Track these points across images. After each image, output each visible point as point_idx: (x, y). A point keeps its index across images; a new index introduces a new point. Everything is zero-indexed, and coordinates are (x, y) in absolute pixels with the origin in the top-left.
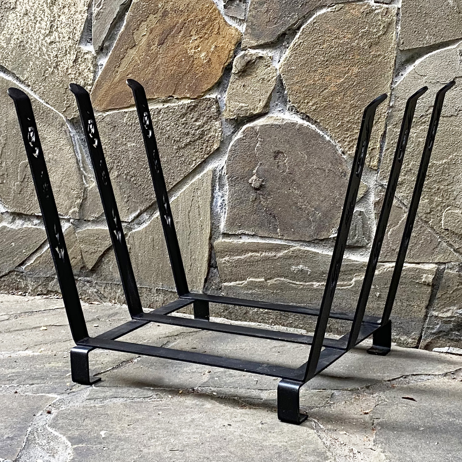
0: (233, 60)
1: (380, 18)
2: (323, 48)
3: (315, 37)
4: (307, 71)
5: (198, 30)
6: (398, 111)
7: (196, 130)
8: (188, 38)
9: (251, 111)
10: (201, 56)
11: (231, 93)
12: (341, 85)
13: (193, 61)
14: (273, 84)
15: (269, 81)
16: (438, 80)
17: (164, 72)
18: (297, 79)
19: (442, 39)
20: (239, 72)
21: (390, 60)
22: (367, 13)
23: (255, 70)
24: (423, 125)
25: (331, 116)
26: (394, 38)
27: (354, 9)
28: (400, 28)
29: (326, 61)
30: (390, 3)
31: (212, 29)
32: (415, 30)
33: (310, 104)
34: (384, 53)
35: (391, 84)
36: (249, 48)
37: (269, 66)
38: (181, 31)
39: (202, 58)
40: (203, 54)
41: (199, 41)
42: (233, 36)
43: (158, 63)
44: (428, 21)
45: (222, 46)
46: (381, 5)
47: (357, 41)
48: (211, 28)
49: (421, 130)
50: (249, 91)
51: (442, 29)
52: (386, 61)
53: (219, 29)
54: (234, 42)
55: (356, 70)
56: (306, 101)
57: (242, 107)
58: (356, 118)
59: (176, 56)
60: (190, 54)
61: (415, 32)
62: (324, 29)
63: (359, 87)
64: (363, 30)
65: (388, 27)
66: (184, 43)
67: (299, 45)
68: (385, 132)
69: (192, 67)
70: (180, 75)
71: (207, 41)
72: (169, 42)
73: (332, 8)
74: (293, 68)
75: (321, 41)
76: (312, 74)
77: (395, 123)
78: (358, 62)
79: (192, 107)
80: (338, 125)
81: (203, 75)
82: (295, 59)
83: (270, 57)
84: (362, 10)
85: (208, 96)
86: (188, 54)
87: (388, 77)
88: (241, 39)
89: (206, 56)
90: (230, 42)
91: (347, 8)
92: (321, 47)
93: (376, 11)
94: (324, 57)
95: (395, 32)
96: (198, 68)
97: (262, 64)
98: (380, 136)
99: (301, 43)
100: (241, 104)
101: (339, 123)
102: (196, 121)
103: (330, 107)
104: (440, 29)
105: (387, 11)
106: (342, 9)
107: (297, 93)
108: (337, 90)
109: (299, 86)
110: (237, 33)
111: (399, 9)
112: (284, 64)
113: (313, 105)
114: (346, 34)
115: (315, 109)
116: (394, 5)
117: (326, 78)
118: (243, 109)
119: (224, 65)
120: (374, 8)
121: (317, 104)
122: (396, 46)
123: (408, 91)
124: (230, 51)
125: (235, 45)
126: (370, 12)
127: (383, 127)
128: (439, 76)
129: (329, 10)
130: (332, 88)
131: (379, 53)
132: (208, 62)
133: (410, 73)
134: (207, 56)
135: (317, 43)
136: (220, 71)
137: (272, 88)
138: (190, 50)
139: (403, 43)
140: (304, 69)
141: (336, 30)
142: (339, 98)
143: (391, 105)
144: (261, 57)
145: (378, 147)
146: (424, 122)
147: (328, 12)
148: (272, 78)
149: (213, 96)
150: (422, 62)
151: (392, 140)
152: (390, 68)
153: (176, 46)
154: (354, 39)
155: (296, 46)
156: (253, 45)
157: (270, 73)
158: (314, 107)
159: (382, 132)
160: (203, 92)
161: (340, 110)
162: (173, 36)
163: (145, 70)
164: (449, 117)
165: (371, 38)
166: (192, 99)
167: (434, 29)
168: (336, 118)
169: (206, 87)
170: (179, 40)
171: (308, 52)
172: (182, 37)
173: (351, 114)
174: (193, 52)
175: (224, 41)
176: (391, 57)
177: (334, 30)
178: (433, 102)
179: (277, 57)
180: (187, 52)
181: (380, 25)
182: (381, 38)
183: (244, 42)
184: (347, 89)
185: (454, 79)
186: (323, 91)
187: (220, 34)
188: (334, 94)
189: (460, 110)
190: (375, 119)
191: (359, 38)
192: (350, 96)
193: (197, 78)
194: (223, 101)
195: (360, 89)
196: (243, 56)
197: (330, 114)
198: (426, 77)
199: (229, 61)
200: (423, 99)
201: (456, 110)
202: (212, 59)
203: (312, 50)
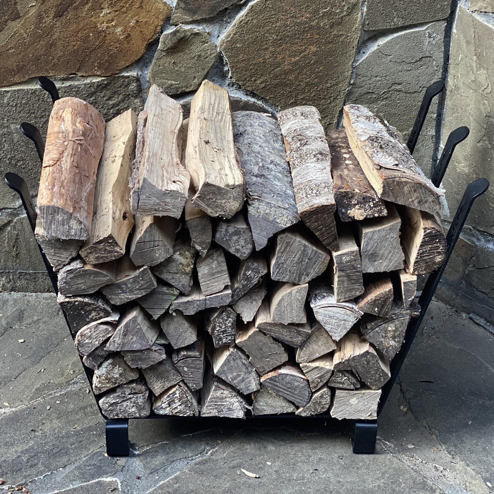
0: (160, 35)
2: (276, 27)
4: (255, 49)
5: (112, 3)
6: (359, 88)
7: (108, 109)
8: (98, 11)
9: (183, 89)
10: (117, 31)
11: (157, 70)
12: (296, 63)
13: (105, 36)
14: (211, 61)
15: (207, 58)
16: (404, 60)
17: (64, 47)
18: (243, 57)
19: (411, 21)
20: (168, 49)
21: (354, 40)
23: (189, 46)
24: (385, 100)
25: (283, 94)
26: (359, 19)
28: (365, 9)
29: (280, 40)
31: (132, 3)
32: (382, 12)
33: (259, 82)
34: (347, 34)
35: (353, 62)
36: (181, 23)
37: (207, 43)
38: (87, 3)
39: (118, 33)
40: (119, 30)
41: (113, 15)
42: (161, 11)
43: (54, 38)
44: (396, 4)
45: (145, 21)
47: (317, 20)
49: (382, 105)
50: (180, 67)
51: (412, 13)
52: (348, 40)
54: (161, 17)
55: (313, 49)
56: (253, 79)
57: (172, 85)
58: (312, 95)
59: (80, 30)
60: (101, 29)
62: (278, 8)
63: (317, 66)
64: (324, 11)
65: (353, 8)
66: (92, 16)
67: (247, 23)
69: (104, 43)
70: (86, 51)
71: (124, 15)
72: (70, 15)
74: (238, 45)
75: (274, 19)
76: (261, 52)
77: (355, 99)
78: (317, 42)
79: (103, 85)
80: (290, 102)
81: (119, 52)
82: (241, 37)
83: (208, 33)
85: (126, 74)
86: (98, 29)
87: (350, 56)
88: (170, 14)
89: (123, 32)
90: (157, 18)
92: (274, 26)
94: (277, 36)
95: (360, 14)
96: (112, 43)
97: (196, 40)
98: (338, 112)
99: (249, 20)
100: (169, 82)
101: (292, 101)
102: (107, 100)
103: (282, 85)
104: (409, 12)
107: (242, 70)
108: (291, 68)
109: (246, 64)
110: (166, 8)
112: (227, 41)
113: (262, 83)
114: (304, 13)
115: (264, 87)
117: (278, 56)
118: (173, 87)
119: (148, 41)
121: (266, 82)
122: (361, 27)
123: (370, 69)
124: (156, 27)
125: (163, 20)
127: (341, 104)
128: (405, 55)
130: (285, 66)
131: (341, 33)
132: (127, 37)
133: (374, 52)
134: (125, 31)
135: (268, 22)
136: (143, 48)
137: (211, 65)
138: (100, 24)
139: (368, 24)
140: (252, 47)
141: (292, 9)
142: (293, 76)
143: (352, 82)
144: (198, 33)
145: (334, 122)
146: (386, 98)
148: (211, 55)
149: (133, 73)
150: (388, 42)
152: (353, 48)
153: (80, 19)
154: (314, 18)
155: (242, 23)
156: (186, 20)
157: (208, 50)
158: (263, 85)
159: (341, 108)
160: (119, 70)
161: (294, 87)
162: (76, 8)
163: (35, 44)
164: (413, 93)
165: (333, 19)
166: (103, 77)
167: (403, 12)
168: (289, 95)
169: (123, 64)
170: (85, 13)
171: (258, 30)
172: (89, 10)
173: (307, 91)
174: (105, 27)
175: (148, 16)
176: (354, 37)
177: (290, 9)
178: (396, 79)
179: (216, 32)
180: (96, 26)
181: (344, 6)
182: (344, 18)
183: (174, 17)
184: (302, 68)
185: (420, 59)
186: (273, 69)
187: (143, 8)
188: (288, 72)
189: (424, 87)
190: (333, 96)
191: (319, 18)
192: (306, 74)
193: (111, 54)
194: (145, 78)
195: (318, 68)
196: (175, 33)
197: (282, 92)
198: (391, 57)
199: (155, 37)
200: (386, 76)
201: (420, 87)
202: (132, 34)
203: (263, 28)
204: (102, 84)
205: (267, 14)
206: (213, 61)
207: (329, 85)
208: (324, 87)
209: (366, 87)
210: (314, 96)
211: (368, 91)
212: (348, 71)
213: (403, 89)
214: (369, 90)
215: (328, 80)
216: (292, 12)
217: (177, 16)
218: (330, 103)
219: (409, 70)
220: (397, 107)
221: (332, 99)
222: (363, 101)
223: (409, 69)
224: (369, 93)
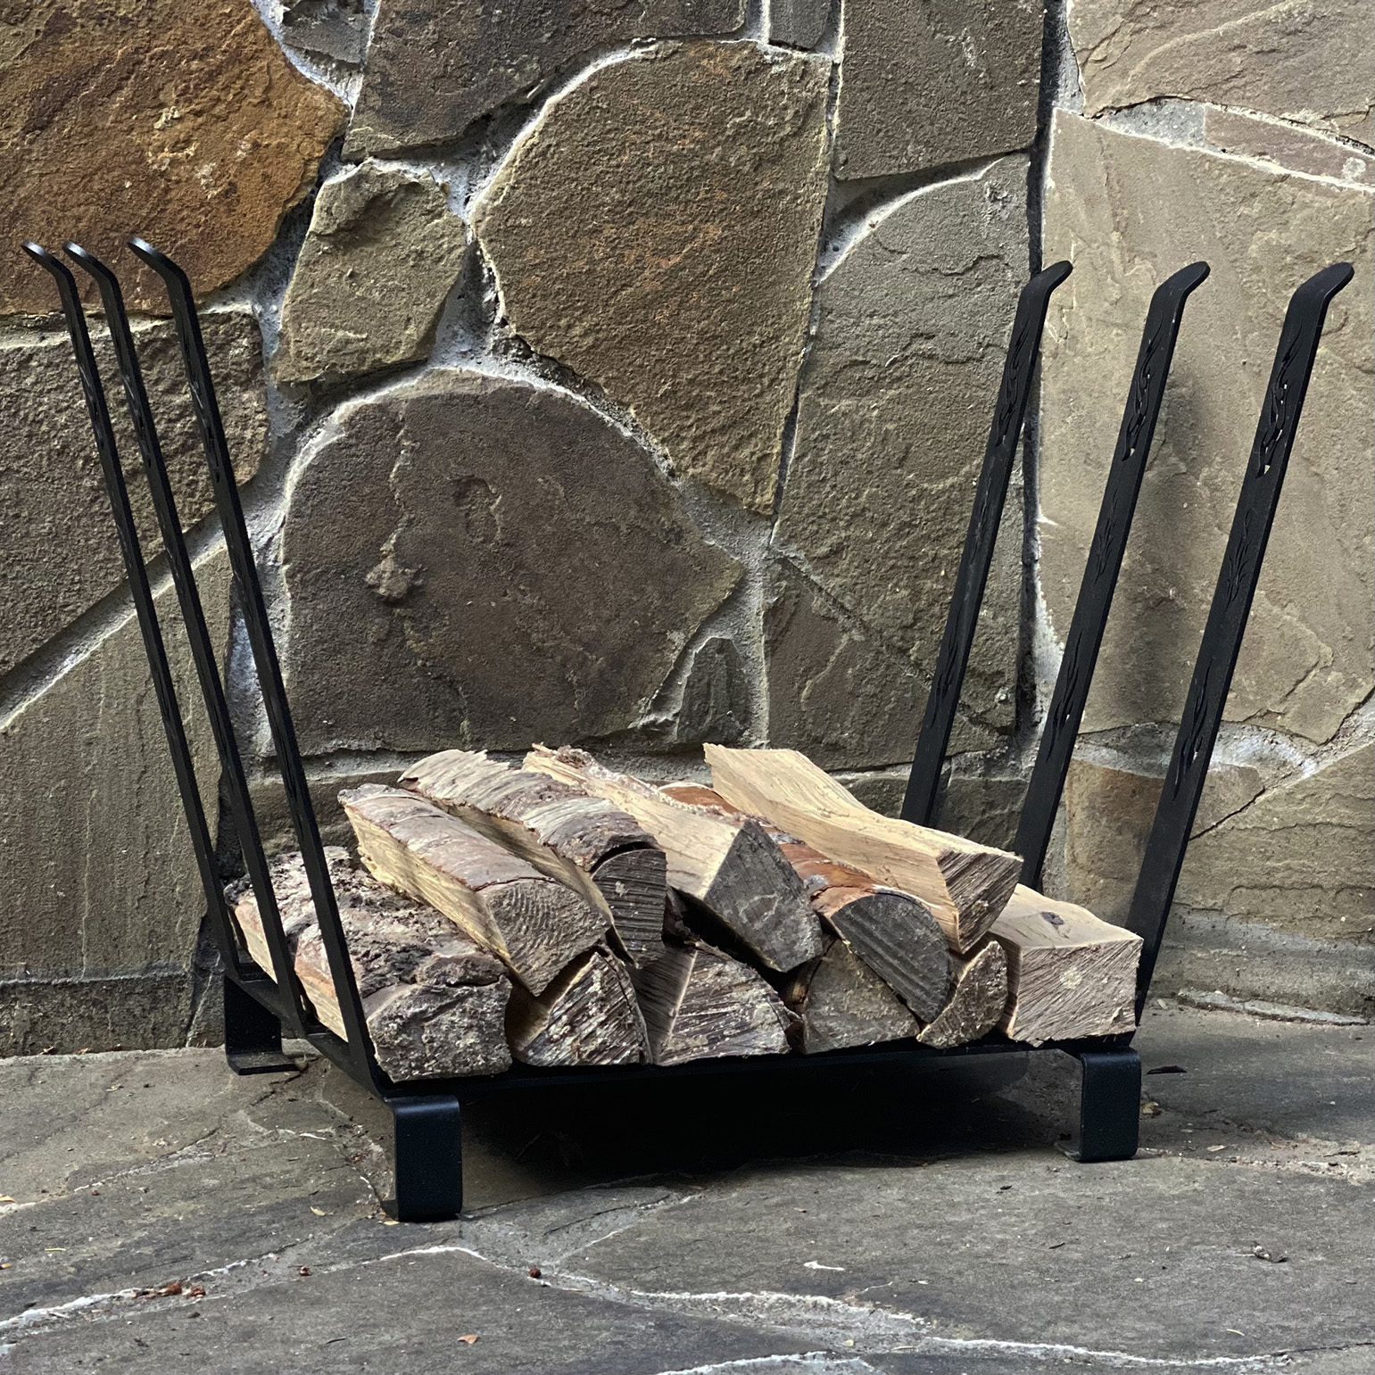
0: (315, 192)
1: (785, 87)
2: (618, 166)
3: (597, 131)
4: (567, 233)
5: (187, 87)
6: (831, 348)
7: (170, 421)
8: (149, 112)
9: (378, 356)
10: (198, 175)
11: (305, 296)
12: (672, 274)
13: (167, 190)
14: (452, 269)
15: (441, 259)
16: (936, 265)
17: (49, 223)
18: (536, 257)
19: (947, 154)
20: (339, 230)
21: (812, 206)
22: (750, 72)
23: (391, 225)
24: (895, 386)
25: (641, 366)
26: (823, 146)
27: (711, 56)
28: (836, 120)
29: (630, 205)
30: (812, 50)
31: (242, 88)
32: (879, 126)
33: (577, 331)
34: (796, 188)
35: (814, 273)
36: (371, 154)
37: (440, 215)
38: (120, 88)
39: (203, 181)
40: (206, 169)
41: (191, 124)
42: (320, 113)
43: (22, 193)
44: (911, 105)
45: (278, 146)
46: (789, 52)
47: (720, 148)
48: (239, 83)
49: (890, 400)
50: (369, 290)
51: (949, 129)
52: (799, 208)
53: (268, 89)
54: (321, 134)
55: (714, 231)
56: (563, 322)
57: (348, 341)
58: (717, 370)
59: (99, 169)
60: (155, 167)
61: (880, 130)
62: (623, 111)
63: (724, 282)
64: (738, 120)
65: (807, 116)
66: (132, 129)
67: (544, 154)
68: (794, 411)
69: (163, 211)
70: (112, 235)
71: (220, 126)
72: (68, 125)
73: (645, 50)
74: (524, 221)
75: (614, 143)
76: (583, 241)
77: (823, 382)
78: (722, 210)
79: (158, 344)
80: (661, 392)
81: (207, 237)
82: (530, 196)
83: (443, 187)
84: (734, 63)
85: (220, 310)
86: (148, 166)
87: (805, 253)
88: (344, 126)
89: (217, 176)
90: (310, 134)
91: (692, 53)
92: (613, 163)
93: (775, 69)
94: (623, 192)
95: (825, 131)
96: (185, 213)
97: (414, 208)
98: (783, 421)
99: (549, 146)
100: (340, 334)
101: (666, 387)
102: (167, 392)
103: (638, 340)
104: (941, 129)
105: (806, 71)
106: (677, 56)
107: (534, 296)
108: (660, 288)
109: (543, 278)
110: (332, 106)
111: (835, 66)
112: (494, 209)
114: (686, 127)
115: (593, 347)
116: (821, 55)
117: (626, 252)
118: (351, 347)
119: (284, 207)
120: (768, 58)
121: (598, 332)
122: (828, 168)
123: (856, 293)
124: (307, 163)
125: (325, 143)
126: (757, 70)
127: (791, 396)
128: (938, 253)
129: (638, 53)
130: (647, 283)
131: (781, 186)
132: (226, 193)
133: (862, 243)
134: (221, 176)
135: (600, 151)
136: (271, 226)
137: (450, 281)
138: (155, 153)
139: (846, 162)
140: (557, 225)
141: (658, 114)
142: (667, 313)
143: (813, 331)
144: (416, 185)
145: (775, 451)
146: (899, 379)
147: (633, 60)
148: (450, 250)
149: (245, 307)
150: (894, 214)
151: (814, 430)
152: (812, 229)
153: (98, 136)
154: (712, 142)
155: (533, 154)
156: (386, 146)
157: (442, 236)
158: (590, 340)
159: (789, 409)
160: (202, 296)
161: (669, 347)
162: (89, 104)
164: (963, 363)
165: (760, 144)
166: (157, 317)
167: (928, 128)
168: (657, 369)
170: (111, 118)
171: (573, 175)
172: (124, 108)
173: (701, 357)
174: (168, 161)
175: (285, 130)
176: (815, 199)
177: (652, 114)
178: (921, 323)
179: (462, 187)
180: (142, 159)
181: (785, 108)
182: (786, 144)
183: (355, 134)
184: (688, 287)
185: (975, 263)
186: (616, 293)
187: (270, 105)
188: (652, 301)
189: (988, 346)
190: (769, 373)
191: (726, 141)
192: (698, 307)
193: (182, 246)
194: (271, 324)
195: (727, 288)
196: (356, 182)
197: (638, 362)
198: (905, 256)
199: (302, 195)
200: (895, 314)
201: (980, 344)
202: (241, 185)
203: (586, 170)
204: (154, 340)
205: (595, 128)
206: (457, 268)
207: (756, 339)
208: (744, 345)
209: (847, 345)
210: (721, 372)
211: (855, 358)
212: (802, 298)
213: (939, 351)
214: (856, 353)
215: (753, 325)
216: (658, 124)
217: (361, 132)
218: (760, 395)
219: (951, 296)
220: (927, 406)
221: (766, 381)
222: (843, 388)
223: (951, 292)
224: (855, 363)
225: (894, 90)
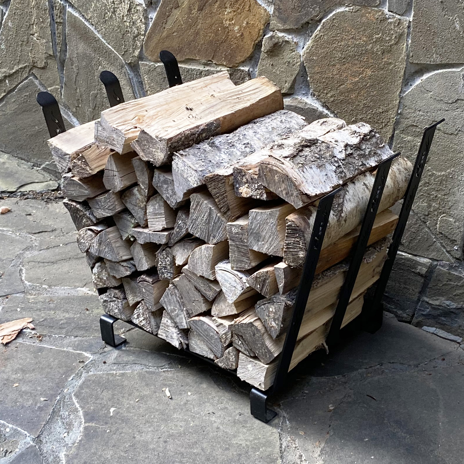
0: (263, 38)
1: (392, 27)
2: (341, 46)
4: (326, 64)
5: (231, 3)
6: (406, 119)
8: (224, 9)
10: (235, 29)
11: (261, 69)
12: (356, 83)
13: (228, 32)
14: (297, 69)
15: (294, 65)
16: (442, 99)
17: (204, 37)
18: (318, 70)
19: (447, 60)
20: (268, 51)
21: (400, 70)
22: (381, 20)
23: (282, 52)
25: (347, 110)
26: (404, 50)
27: (369, 13)
28: (410, 41)
29: (344, 59)
30: (402, 15)
31: (244, 5)
32: (424, 46)
34: (395, 63)
35: (400, 92)
36: (276, 30)
37: (294, 51)
38: (217, 1)
39: (236, 31)
40: (236, 28)
41: (233, 14)
42: (262, 16)
43: (198, 27)
44: (435, 40)
45: (253, 24)
46: (395, 15)
47: (371, 45)
48: (243, 4)
50: (276, 70)
51: (448, 51)
52: (396, 69)
53: (250, 7)
54: (263, 22)
55: (369, 72)
56: (325, 92)
59: (213, 24)
61: (424, 48)
62: (342, 28)
63: (372, 89)
64: (377, 36)
65: (400, 38)
66: (220, 14)
67: (320, 38)
68: (393, 136)
69: (228, 38)
70: (217, 42)
71: (240, 16)
72: (207, 10)
73: (349, 8)
74: (315, 58)
75: (339, 38)
76: (331, 68)
77: (402, 129)
78: (372, 66)
80: (352, 120)
81: (237, 47)
82: (316, 50)
83: (296, 43)
84: (376, 16)
85: (242, 68)
86: (224, 25)
87: (397, 85)
88: (269, 20)
90: (260, 21)
91: (363, 11)
93: (390, 20)
94: (342, 54)
95: (405, 44)
96: (233, 39)
97: (287, 48)
98: (389, 138)
99: (321, 36)
103: (346, 102)
104: (446, 51)
105: (400, 23)
106: (359, 11)
107: (317, 82)
108: (352, 87)
109: (320, 77)
110: (266, 14)
111: (410, 22)
112: (307, 52)
113: (331, 97)
114: (361, 36)
115: (333, 101)
116: (405, 17)
117: (343, 74)
119: (255, 42)
120: (387, 16)
121: (335, 97)
122: (406, 58)
123: (414, 102)
124: (259, 30)
125: (264, 25)
126: (383, 20)
127: (391, 131)
128: (443, 95)
129: (347, 9)
130: (348, 85)
131: (390, 61)
132: (241, 36)
133: (418, 85)
134: (240, 30)
135: (335, 40)
136: (252, 47)
137: (296, 72)
138: (225, 21)
139: (412, 56)
140: (324, 61)
141: (352, 30)
142: (354, 96)
143: (399, 112)
144: (288, 41)
147: (346, 11)
148: (297, 63)
149: (246, 69)
150: (428, 78)
151: (398, 144)
152: (400, 78)
153: (213, 14)
154: (369, 42)
155: (317, 37)
156: (280, 28)
157: (295, 58)
158: (332, 99)
159: (391, 135)
160: (237, 63)
161: (355, 107)
162: (210, 5)
163: (188, 31)
164: (450, 134)
165: (384, 45)
166: (228, 67)
167: (441, 49)
168: (351, 113)
169: (240, 59)
170: (215, 10)
171: (328, 46)
172: (218, 7)
173: (364, 112)
174: (228, 24)
175: (254, 19)
176: (401, 68)
177: (351, 30)
178: (436, 117)
179: (302, 43)
180: (222, 23)
181: (393, 34)
182: (393, 47)
183: (272, 23)
184: (361, 89)
185: (456, 101)
186: (340, 86)
187: (250, 11)
188: (350, 91)
189: (459, 131)
190: (384, 122)
191: (373, 43)
192: (363, 96)
193: (232, 49)
194: (255, 74)
195: (372, 92)
196: (272, 37)
197: (346, 109)
198: (431, 93)
199: (259, 39)
200: (427, 112)
201: (456, 130)
202: (244, 34)
203: (332, 45)
205: (334, 32)
206: (298, 69)
207: (381, 110)
208: (377, 111)
209: (411, 119)
210: (370, 118)
211: (413, 124)
212: (396, 100)
213: (442, 128)
214: (414, 122)
215: (380, 105)
216: (352, 33)
217: (274, 23)
218: (382, 128)
219: (447, 110)
220: (437, 146)
221: (384, 124)
222: (409, 133)
223: (447, 109)
224: (413, 125)
225: (430, 33)
